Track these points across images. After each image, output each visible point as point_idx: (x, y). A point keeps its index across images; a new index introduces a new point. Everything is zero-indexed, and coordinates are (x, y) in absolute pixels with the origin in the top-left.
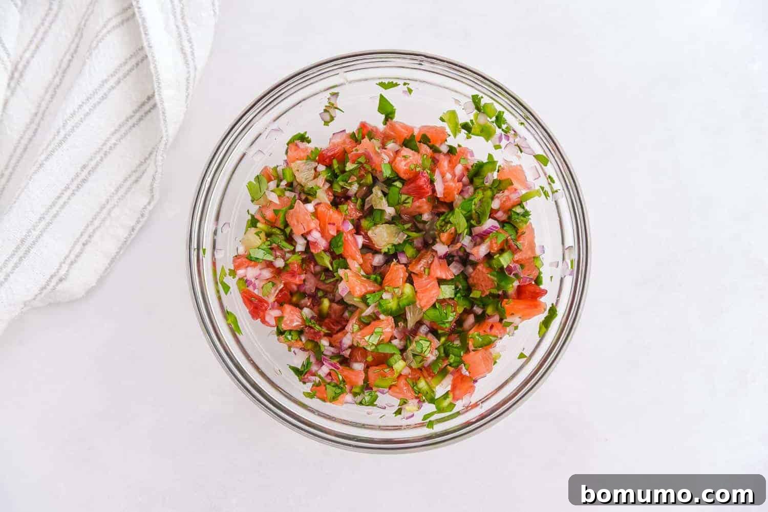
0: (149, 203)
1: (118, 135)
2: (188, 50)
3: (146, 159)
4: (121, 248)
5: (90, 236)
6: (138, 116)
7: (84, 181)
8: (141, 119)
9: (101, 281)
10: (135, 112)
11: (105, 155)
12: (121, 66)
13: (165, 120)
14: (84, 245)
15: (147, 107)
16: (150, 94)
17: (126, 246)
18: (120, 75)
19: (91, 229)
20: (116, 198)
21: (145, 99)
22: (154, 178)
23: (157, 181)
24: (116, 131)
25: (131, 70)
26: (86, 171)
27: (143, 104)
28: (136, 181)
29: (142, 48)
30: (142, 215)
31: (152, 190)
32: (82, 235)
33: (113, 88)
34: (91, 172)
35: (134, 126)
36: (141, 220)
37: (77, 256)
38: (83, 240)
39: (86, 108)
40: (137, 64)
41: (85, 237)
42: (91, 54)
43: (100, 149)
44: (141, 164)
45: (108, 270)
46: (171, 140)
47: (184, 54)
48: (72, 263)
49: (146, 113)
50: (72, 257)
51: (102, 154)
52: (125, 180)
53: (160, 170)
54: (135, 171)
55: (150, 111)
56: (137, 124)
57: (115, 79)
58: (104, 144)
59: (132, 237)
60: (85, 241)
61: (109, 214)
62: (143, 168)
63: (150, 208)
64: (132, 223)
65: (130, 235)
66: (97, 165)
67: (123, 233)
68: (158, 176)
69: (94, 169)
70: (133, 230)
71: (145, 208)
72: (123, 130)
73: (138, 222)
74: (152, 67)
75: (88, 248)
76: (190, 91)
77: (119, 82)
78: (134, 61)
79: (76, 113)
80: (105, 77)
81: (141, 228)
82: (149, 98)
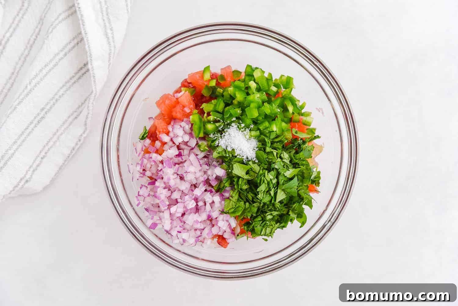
0: (84, 132)
1: (65, 88)
2: (110, 35)
3: (82, 104)
4: (65, 161)
5: (46, 153)
6: (77, 76)
7: (43, 118)
8: (79, 78)
9: (53, 181)
10: (76, 73)
11: (57, 101)
12: (67, 44)
13: (95, 81)
14: (42, 158)
15: (84, 70)
16: (85, 62)
17: (69, 159)
18: (67, 50)
19: (47, 148)
20: (63, 129)
21: (82, 65)
22: (87, 118)
23: (89, 119)
24: (63, 86)
25: (74, 47)
26: (44, 112)
27: (81, 69)
28: (76, 118)
29: (80, 33)
30: (80, 140)
31: (86, 124)
32: (41, 152)
33: (62, 58)
34: (47, 113)
35: (75, 83)
36: (79, 143)
37: (38, 166)
38: (41, 156)
39: (44, 72)
40: (78, 43)
41: (43, 154)
42: (48, 37)
43: (53, 98)
44: (79, 107)
45: (57, 174)
46: (98, 94)
47: (108, 38)
48: (34, 171)
49: (83, 74)
50: (34, 166)
51: (54, 101)
52: (69, 117)
53: (91, 112)
54: (75, 112)
55: (85, 73)
56: (77, 81)
57: (63, 53)
58: (56, 94)
59: (73, 154)
60: (43, 155)
61: (58, 138)
62: (80, 109)
63: (85, 135)
64: (73, 145)
65: (71, 152)
66: (51, 108)
67: (67, 152)
68: (90, 116)
69: (49, 110)
70: (73, 149)
71: (81, 135)
72: (68, 85)
73: (77, 144)
74: (87, 46)
75: (45, 160)
76: (111, 61)
77: (65, 55)
78: (76, 41)
79: (38, 75)
80: (57, 51)
81: (78, 148)
82: (85, 65)
